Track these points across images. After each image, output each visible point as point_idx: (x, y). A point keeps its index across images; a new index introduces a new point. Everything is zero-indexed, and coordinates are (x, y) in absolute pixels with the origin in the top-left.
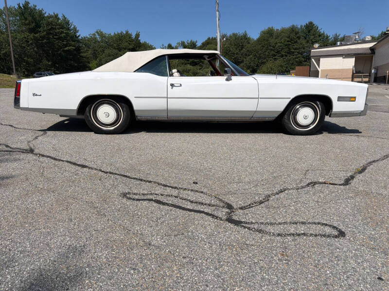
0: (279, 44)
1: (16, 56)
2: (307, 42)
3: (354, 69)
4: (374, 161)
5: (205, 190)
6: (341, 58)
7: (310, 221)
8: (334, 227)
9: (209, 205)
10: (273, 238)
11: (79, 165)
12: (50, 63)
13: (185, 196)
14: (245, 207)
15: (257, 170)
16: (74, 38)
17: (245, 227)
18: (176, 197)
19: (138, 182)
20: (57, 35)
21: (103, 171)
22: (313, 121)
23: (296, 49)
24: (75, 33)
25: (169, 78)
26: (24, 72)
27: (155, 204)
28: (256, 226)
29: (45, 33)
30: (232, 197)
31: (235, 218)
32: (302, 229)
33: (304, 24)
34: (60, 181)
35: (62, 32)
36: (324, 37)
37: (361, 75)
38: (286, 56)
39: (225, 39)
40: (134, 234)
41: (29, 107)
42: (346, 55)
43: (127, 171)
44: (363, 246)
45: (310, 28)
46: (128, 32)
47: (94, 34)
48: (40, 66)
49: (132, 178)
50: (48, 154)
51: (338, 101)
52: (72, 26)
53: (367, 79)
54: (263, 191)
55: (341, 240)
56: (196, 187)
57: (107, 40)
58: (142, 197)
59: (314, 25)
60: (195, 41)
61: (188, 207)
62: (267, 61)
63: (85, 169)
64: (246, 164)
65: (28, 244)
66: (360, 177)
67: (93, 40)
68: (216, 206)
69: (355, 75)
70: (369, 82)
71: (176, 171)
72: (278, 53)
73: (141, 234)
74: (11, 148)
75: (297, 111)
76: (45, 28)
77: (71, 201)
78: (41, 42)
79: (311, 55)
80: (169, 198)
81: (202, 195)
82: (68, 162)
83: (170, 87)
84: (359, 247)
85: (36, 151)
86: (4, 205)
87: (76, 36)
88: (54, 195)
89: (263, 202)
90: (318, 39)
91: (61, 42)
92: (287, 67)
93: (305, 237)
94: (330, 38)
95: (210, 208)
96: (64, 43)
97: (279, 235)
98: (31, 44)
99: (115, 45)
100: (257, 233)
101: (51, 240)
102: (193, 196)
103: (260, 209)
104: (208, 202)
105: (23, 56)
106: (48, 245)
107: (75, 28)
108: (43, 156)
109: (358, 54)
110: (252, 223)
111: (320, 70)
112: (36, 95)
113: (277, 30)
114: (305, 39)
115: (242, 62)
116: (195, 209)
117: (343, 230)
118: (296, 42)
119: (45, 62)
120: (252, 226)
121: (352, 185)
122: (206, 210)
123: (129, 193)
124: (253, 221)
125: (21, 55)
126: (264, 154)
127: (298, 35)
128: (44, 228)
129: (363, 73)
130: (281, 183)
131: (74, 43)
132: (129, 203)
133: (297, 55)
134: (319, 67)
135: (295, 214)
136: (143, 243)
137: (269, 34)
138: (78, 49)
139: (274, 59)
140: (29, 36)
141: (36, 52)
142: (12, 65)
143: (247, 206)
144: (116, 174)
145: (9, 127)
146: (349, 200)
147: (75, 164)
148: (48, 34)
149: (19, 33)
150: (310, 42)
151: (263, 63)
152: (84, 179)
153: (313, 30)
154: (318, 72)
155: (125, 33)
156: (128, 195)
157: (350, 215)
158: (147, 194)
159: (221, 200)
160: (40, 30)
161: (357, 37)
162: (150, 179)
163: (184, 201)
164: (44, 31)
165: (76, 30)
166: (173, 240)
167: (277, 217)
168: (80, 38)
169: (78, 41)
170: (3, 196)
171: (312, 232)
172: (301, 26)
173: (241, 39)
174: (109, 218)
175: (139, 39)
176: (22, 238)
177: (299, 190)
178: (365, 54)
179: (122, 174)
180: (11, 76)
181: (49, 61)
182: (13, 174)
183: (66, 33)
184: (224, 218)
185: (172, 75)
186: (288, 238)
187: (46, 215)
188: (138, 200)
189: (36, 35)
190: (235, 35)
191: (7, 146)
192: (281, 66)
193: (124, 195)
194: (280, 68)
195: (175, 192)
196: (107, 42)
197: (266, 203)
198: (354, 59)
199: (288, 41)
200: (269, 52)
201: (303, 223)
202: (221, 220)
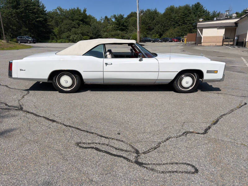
0: (177, 17)
1: (5, 25)
2: (196, 16)
3: (224, 36)
4: (224, 115)
5: (124, 140)
6: (216, 29)
7: (181, 162)
8: (193, 166)
9: (126, 151)
10: (159, 174)
11: (51, 120)
12: (27, 29)
13: (113, 145)
14: (146, 152)
15: (155, 122)
16: (43, 12)
17: (144, 167)
18: (107, 145)
19: (86, 134)
20: (31, 10)
21: (65, 125)
22: (192, 85)
23: (188, 21)
24: (43, 9)
25: (105, 59)
26: (10, 35)
27: (95, 151)
28: (150, 166)
29: (23, 9)
30: (139, 144)
31: (140, 160)
32: (175, 168)
33: (194, 4)
34: (41, 134)
35: (35, 8)
36: (207, 12)
37: (228, 40)
38: (182, 25)
39: (142, 14)
40: (83, 173)
41: (18, 77)
42: (220, 27)
43: (79, 125)
44: (207, 179)
45: (198, 7)
46: (78, 8)
47: (56, 10)
48: (21, 31)
49: (82, 130)
50: (31, 111)
51: (207, 73)
52: (41, 4)
53: (232, 43)
54: (157, 140)
55: (195, 176)
56: (119, 137)
57: (64, 14)
58: (88, 146)
59: (200, 4)
60: (123, 15)
61: (114, 153)
62: (170, 28)
63: (54, 123)
64: (149, 118)
65: (26, 181)
66: (214, 127)
67: (55, 13)
68: (130, 151)
69: (224, 40)
70: (233, 45)
71: (108, 124)
72: (176, 23)
73: (87, 174)
74: (9, 106)
75: (182, 78)
76: (23, 6)
77: (47, 149)
78: (21, 15)
79: (197, 27)
80: (103, 146)
81: (122, 143)
82: (44, 117)
83: (105, 65)
84: (204, 180)
85: (24, 108)
86: (10, 153)
87: (44, 11)
88: (38, 145)
89: (156, 148)
90: (202, 14)
91: (34, 15)
92: (182, 33)
93: (176, 174)
94: (210, 13)
95: (127, 153)
96: (36, 16)
97: (163, 172)
98: (15, 16)
99: (70, 17)
100: (151, 171)
101: (38, 179)
102: (117, 144)
103: (154, 153)
104: (125, 149)
105: (9, 25)
106: (37, 182)
107: (43, 5)
108: (29, 112)
109: (227, 27)
110: (149, 164)
111: (202, 37)
112: (22, 70)
113: (177, 7)
114: (195, 14)
115: (153, 29)
116: (118, 154)
117: (198, 168)
118: (188, 16)
119: (24, 29)
120: (148, 166)
121: (209, 133)
122: (124, 155)
123: (80, 143)
124: (150, 163)
125: (8, 24)
126: (160, 110)
127: (189, 11)
128: (34, 170)
129: (230, 39)
130: (168, 133)
131: (42, 15)
132: (80, 150)
133: (188, 25)
134: (202, 35)
135: (173, 157)
136: (88, 180)
137: (171, 10)
138: (46, 20)
139: (174, 27)
140: (13, 11)
141: (18, 22)
142: (2, 31)
143: (147, 151)
144: (72, 127)
145: (6, 87)
146: (204, 146)
147: (48, 119)
148: (26, 9)
149: (6, 9)
150: (198, 16)
151: (167, 30)
152: (54, 132)
153: (200, 8)
154: (202, 38)
155: (76, 9)
156: (80, 145)
157: (203, 157)
158: (90, 143)
159: (133, 147)
160: (19, 7)
161: (228, 14)
162: (93, 131)
163: (112, 148)
164: (23, 8)
165: (44, 7)
166: (105, 178)
167: (163, 159)
168: (47, 12)
169: (46, 14)
170: (9, 147)
171: (180, 170)
172: (192, 6)
173: (153, 14)
174: (70, 163)
175: (86, 13)
176: (22, 177)
177: (178, 138)
178: (232, 26)
179: (76, 127)
180: (3, 41)
181: (26, 28)
182: (12, 128)
183: (37, 9)
184: (134, 160)
185: (106, 57)
186: (167, 174)
187: (34, 161)
188: (86, 148)
189: (17, 11)
190: (149, 10)
191: (6, 105)
192: (178, 32)
193: (78, 144)
194: (178, 33)
195: (106, 141)
196: (64, 15)
197: (158, 149)
198: (224, 29)
199: (183, 15)
200: (170, 23)
201: (177, 163)
202: (132, 162)
